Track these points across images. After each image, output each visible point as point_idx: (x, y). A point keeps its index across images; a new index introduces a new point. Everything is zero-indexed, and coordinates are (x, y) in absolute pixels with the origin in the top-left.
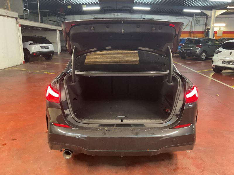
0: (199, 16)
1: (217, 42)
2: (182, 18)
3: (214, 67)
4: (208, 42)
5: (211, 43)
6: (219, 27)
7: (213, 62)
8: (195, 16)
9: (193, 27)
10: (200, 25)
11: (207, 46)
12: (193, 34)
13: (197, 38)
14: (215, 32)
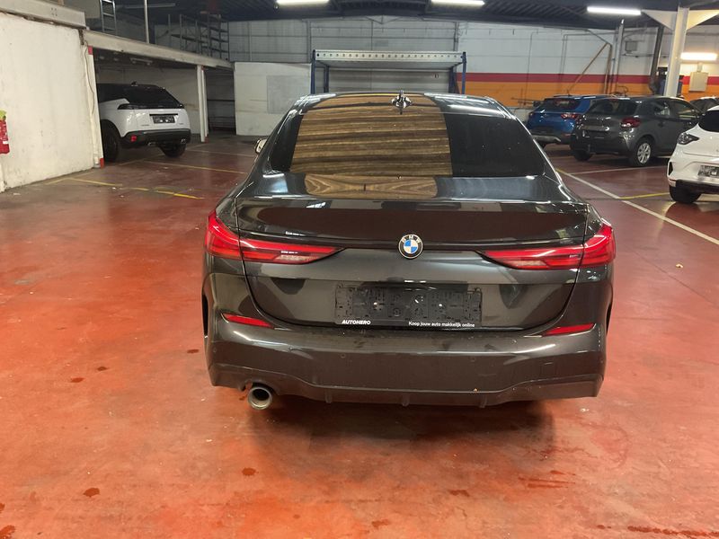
0: (634, 29)
1: (689, 111)
2: (583, 32)
3: (674, 184)
4: (660, 110)
5: (669, 113)
6: (697, 62)
7: (671, 170)
8: (621, 27)
9: (617, 63)
10: (637, 57)
11: (658, 122)
12: (614, 85)
13: (626, 96)
14: (683, 80)
